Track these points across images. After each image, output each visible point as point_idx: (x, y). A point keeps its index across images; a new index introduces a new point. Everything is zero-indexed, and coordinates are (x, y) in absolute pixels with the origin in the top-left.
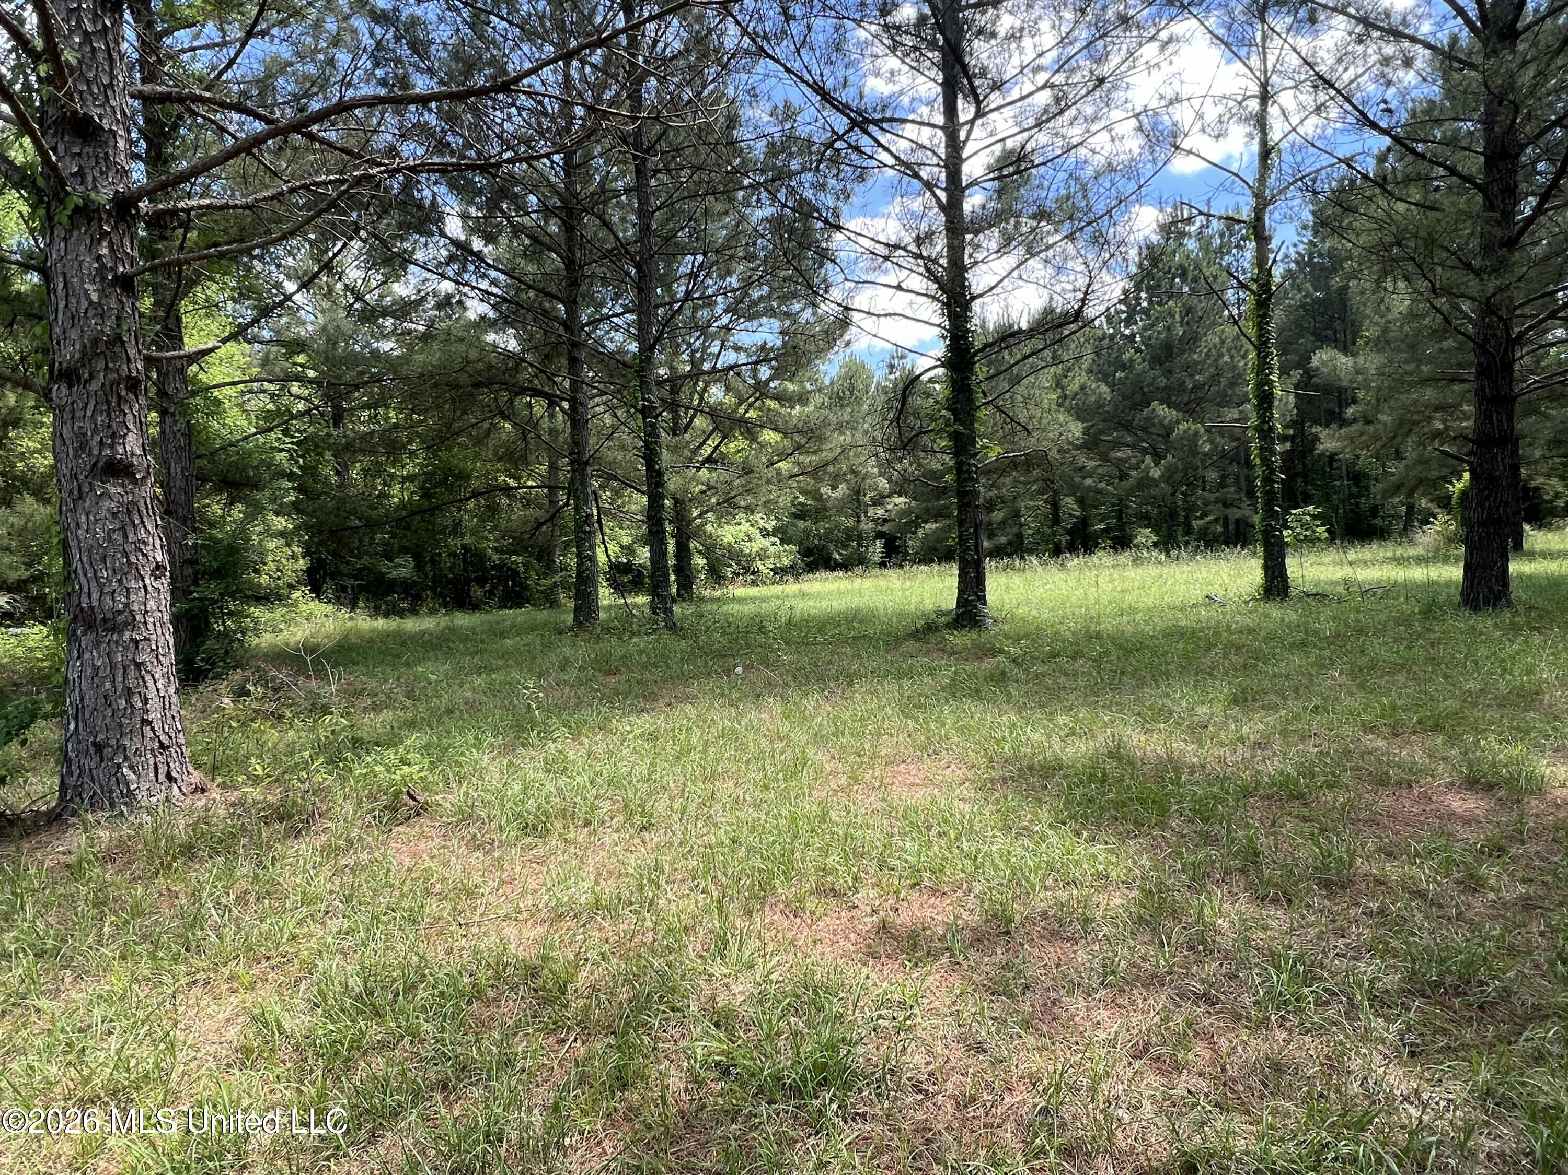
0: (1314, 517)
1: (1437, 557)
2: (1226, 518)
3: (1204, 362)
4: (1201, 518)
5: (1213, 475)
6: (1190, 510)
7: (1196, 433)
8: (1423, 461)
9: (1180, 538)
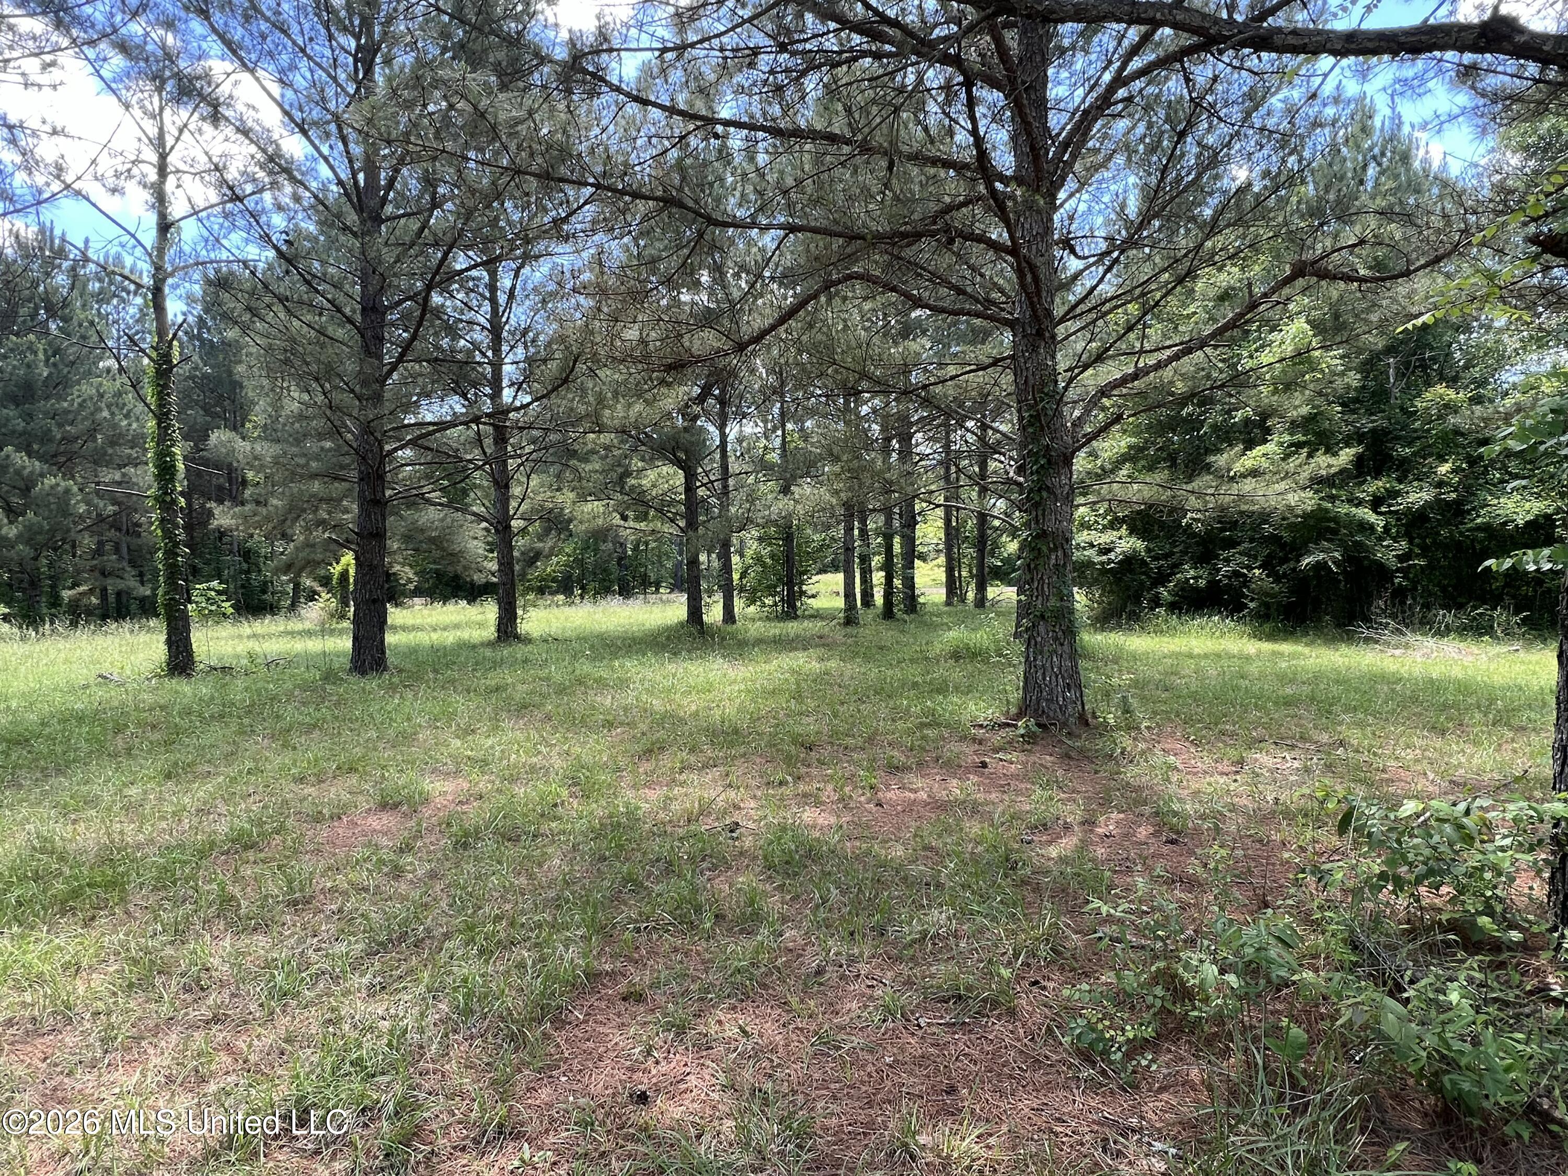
0: (219, 593)
1: (324, 631)
2: (104, 590)
3: (78, 412)
4: (72, 588)
5: (88, 542)
6: (56, 581)
7: (67, 491)
8: (309, 545)
9: (45, 611)
